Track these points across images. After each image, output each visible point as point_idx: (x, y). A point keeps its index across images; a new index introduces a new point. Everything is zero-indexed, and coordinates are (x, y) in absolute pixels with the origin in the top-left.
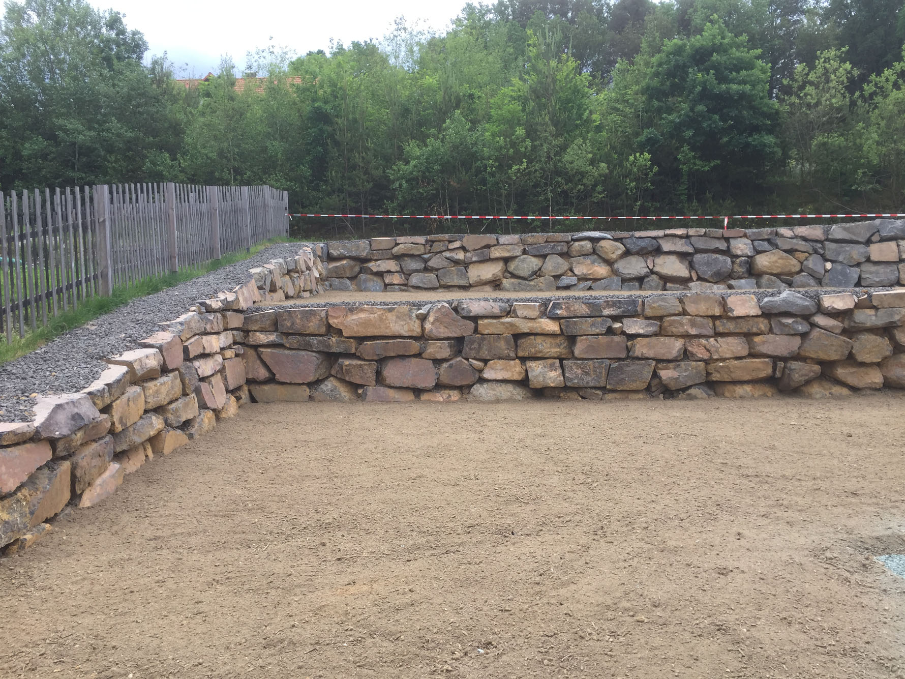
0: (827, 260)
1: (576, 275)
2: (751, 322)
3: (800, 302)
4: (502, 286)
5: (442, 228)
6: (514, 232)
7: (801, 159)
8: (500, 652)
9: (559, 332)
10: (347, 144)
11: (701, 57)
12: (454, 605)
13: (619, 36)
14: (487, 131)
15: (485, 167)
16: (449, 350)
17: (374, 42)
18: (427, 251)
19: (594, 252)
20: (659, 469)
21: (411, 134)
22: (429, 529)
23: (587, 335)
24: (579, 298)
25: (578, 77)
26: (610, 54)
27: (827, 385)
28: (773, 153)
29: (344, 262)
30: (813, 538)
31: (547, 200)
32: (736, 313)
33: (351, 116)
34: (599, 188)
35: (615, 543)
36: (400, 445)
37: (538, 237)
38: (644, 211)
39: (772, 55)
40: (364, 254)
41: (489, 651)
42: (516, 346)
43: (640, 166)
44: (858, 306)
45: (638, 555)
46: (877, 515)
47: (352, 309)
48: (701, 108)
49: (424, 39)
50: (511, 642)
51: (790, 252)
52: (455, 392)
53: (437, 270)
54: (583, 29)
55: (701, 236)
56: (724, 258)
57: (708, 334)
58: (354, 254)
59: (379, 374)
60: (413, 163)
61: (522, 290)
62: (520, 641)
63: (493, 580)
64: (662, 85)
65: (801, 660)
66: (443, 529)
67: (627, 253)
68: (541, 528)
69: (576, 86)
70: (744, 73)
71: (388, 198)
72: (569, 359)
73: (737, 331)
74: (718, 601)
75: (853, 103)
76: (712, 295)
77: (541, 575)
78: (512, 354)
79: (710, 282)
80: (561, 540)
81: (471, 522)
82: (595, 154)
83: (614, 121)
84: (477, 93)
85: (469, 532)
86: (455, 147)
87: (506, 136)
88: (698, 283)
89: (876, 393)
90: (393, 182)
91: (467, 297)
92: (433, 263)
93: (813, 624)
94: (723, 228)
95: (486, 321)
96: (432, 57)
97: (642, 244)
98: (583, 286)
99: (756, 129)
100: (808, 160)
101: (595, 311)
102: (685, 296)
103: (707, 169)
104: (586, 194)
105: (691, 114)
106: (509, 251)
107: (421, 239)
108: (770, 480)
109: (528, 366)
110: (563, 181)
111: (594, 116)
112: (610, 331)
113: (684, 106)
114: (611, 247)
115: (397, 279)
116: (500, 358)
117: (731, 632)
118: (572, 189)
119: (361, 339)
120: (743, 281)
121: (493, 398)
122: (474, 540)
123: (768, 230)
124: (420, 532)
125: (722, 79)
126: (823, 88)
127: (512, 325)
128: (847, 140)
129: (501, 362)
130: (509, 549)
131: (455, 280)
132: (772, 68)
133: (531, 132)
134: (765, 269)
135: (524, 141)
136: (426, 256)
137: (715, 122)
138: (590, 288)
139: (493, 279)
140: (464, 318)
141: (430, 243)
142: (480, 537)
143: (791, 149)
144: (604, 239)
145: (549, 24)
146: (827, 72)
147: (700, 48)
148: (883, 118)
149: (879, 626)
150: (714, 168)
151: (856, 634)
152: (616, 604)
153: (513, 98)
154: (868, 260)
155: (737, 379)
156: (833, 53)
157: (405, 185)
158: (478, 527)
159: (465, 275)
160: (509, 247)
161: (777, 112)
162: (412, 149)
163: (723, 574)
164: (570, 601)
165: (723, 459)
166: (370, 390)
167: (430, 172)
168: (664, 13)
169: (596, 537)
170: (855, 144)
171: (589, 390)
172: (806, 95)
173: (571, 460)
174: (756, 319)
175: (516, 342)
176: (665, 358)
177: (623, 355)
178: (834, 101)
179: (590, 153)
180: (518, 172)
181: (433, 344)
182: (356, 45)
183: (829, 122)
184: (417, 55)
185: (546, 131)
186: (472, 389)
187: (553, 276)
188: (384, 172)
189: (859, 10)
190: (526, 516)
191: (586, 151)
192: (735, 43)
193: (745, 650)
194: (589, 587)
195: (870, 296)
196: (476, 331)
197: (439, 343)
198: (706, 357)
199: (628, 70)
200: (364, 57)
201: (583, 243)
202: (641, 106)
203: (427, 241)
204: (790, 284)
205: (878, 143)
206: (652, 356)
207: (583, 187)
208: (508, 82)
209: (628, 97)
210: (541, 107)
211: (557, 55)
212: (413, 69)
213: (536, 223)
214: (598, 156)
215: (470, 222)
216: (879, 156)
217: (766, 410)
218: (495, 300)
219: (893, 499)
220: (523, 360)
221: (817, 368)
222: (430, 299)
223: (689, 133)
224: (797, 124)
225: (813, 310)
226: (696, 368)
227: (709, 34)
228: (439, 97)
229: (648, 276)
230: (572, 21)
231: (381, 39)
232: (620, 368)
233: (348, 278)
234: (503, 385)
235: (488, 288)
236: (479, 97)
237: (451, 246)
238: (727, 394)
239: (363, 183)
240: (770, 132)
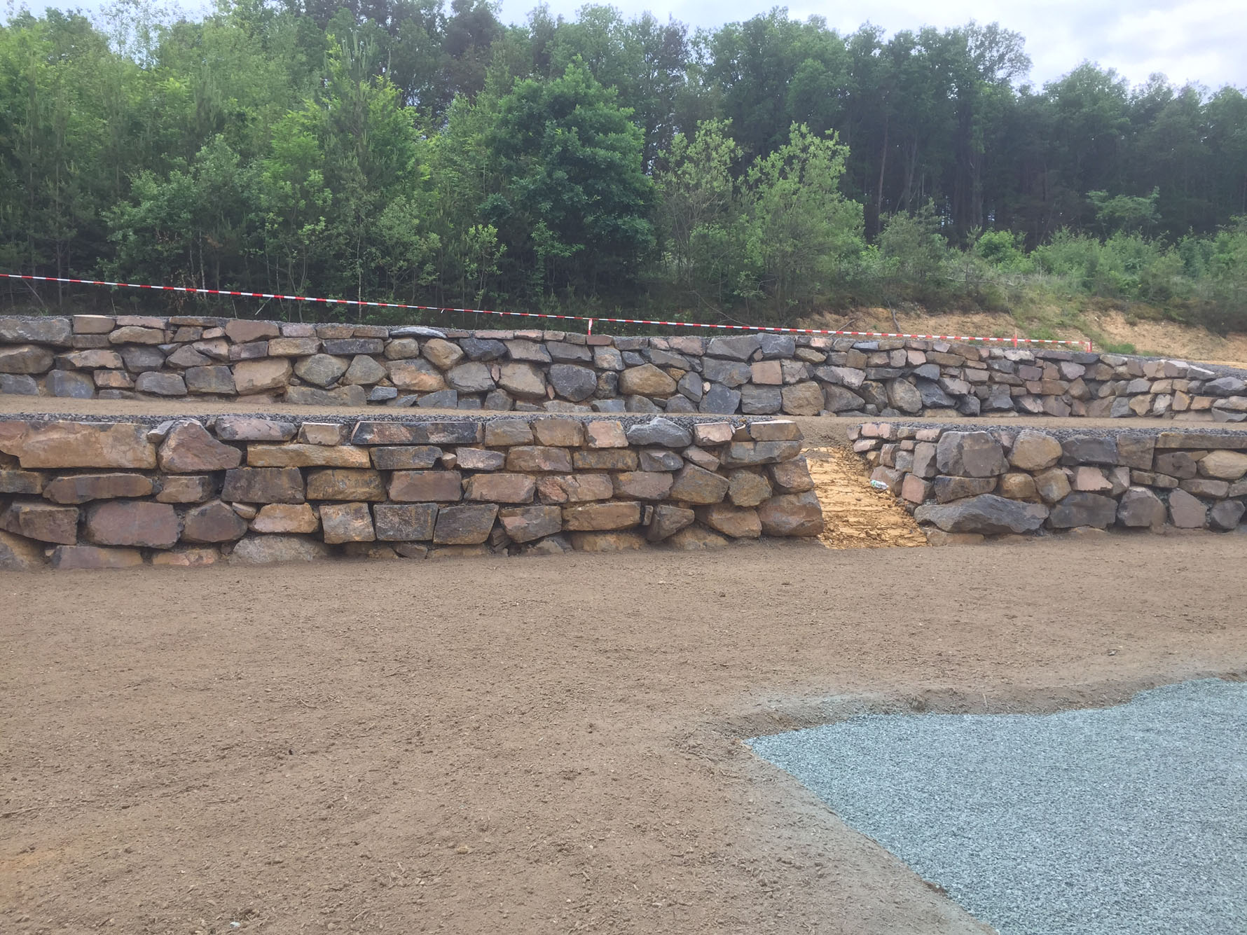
0: (705, 380)
1: (395, 386)
2: (616, 456)
3: (672, 431)
4: (287, 397)
5: (192, 306)
6: (307, 319)
7: (678, 252)
8: (264, 922)
9: (368, 465)
10: (34, 165)
11: (561, 107)
12: (196, 865)
13: (457, 62)
14: (266, 171)
15: (263, 222)
16: (200, 489)
17: (84, 14)
18: (168, 340)
19: (421, 354)
20: (498, 649)
21: (144, 161)
22: (159, 757)
23: (408, 470)
24: (397, 418)
25: (399, 111)
26: (446, 84)
27: (701, 534)
28: (647, 242)
29: (26, 350)
30: (675, 723)
31: (355, 277)
32: (599, 444)
33: (41, 124)
34: (429, 267)
35: (435, 752)
36: (115, 634)
37: (342, 329)
38: (488, 303)
39: (648, 116)
40: (60, 339)
41: (247, 923)
42: (306, 484)
43: (483, 243)
44: (736, 438)
45: (465, 765)
46: (747, 689)
47: (37, 425)
48: (560, 174)
49: (169, 22)
50: (281, 906)
51: (664, 367)
52: (210, 551)
53: (185, 368)
54: (408, 44)
55: (560, 341)
56: (588, 371)
57: (564, 470)
58: (43, 338)
59: (82, 526)
60: (146, 205)
61: (317, 403)
62: (294, 903)
63: (258, 822)
64: (512, 137)
65: (654, 875)
66: (182, 756)
67: (465, 358)
68: (332, 741)
69: (396, 123)
70: (612, 135)
71: (104, 255)
72: (382, 503)
73: (600, 466)
74: (561, 815)
75: (736, 190)
76: (570, 420)
77: (329, 807)
78: (299, 496)
79: (570, 402)
80: (361, 755)
81: (227, 741)
82: (423, 220)
83: (450, 178)
84: (250, 112)
85: (224, 757)
86: (216, 189)
87: (294, 181)
88: (555, 402)
89: (755, 543)
90: (113, 230)
91: (231, 412)
92: (178, 358)
93: (671, 829)
94: (587, 333)
95: (260, 447)
96: (180, 49)
97: (486, 347)
98: (404, 400)
99: (627, 209)
100: (685, 254)
101: (419, 436)
102: (537, 419)
103: (567, 254)
104: (408, 275)
105: (548, 181)
106: (297, 346)
107: (158, 322)
108: (631, 654)
109: (322, 512)
110: (378, 253)
111: (422, 168)
112: (439, 465)
113: (540, 169)
114: (443, 348)
115: (116, 380)
116: (280, 501)
117: (575, 851)
118: (391, 265)
119: (52, 473)
120: (609, 401)
121: (269, 560)
122: (231, 767)
123: (640, 338)
124: (145, 764)
125: (586, 140)
126: (704, 167)
127: (299, 454)
128: (729, 234)
129: (281, 506)
130: (284, 776)
131: (213, 385)
132: (647, 134)
133: (332, 180)
134: (635, 388)
135: (321, 190)
136: (165, 347)
137: (577, 195)
138: (414, 404)
139: (273, 385)
140: (225, 442)
141: (172, 328)
142: (240, 763)
143: (666, 239)
144: (434, 337)
145: (359, 29)
146: (708, 147)
147: (560, 96)
148: (768, 212)
149: (742, 823)
150: (577, 254)
151: (717, 836)
152: (431, 834)
153: (306, 128)
154: (750, 382)
155: (598, 528)
156: (714, 125)
157: (132, 237)
158: (238, 749)
159: (228, 378)
160: (299, 341)
161: (651, 191)
162: (144, 184)
163: (569, 779)
164: (369, 838)
165: (578, 631)
166: (67, 552)
167: (174, 221)
168: (517, 41)
169: (409, 747)
170: (738, 240)
171: (409, 545)
172: (684, 173)
173: (380, 643)
174: (622, 452)
175: (305, 479)
176: (511, 501)
177: (456, 498)
178: (715, 184)
179: (415, 217)
180: (312, 234)
181: (175, 480)
182: (54, 14)
183: (711, 209)
184: (155, 45)
185: (353, 180)
186: (237, 547)
187: (362, 385)
188: (97, 214)
189: (746, 75)
190: (312, 725)
191: (411, 215)
192: (602, 95)
193: (590, 871)
194: (398, 815)
195: (749, 426)
196: (244, 461)
197: (184, 479)
198: (562, 500)
199: (469, 111)
200: (66, 35)
201: (405, 341)
202: (485, 162)
203: (168, 325)
204: (664, 408)
205: (763, 242)
206: (494, 498)
207: (406, 264)
208: (297, 103)
209: (468, 148)
210: (348, 145)
211: (370, 75)
212: (149, 65)
213: (339, 309)
214: (428, 223)
215: (239, 301)
216: (764, 257)
217: (631, 567)
218: (273, 418)
219: (764, 669)
220: (316, 504)
221: (690, 513)
222: (171, 414)
223: (546, 206)
224: (673, 209)
225: (687, 441)
226: (549, 514)
227: (571, 79)
228: (191, 111)
229: (492, 391)
230: (392, 30)
231: (97, 12)
232: (451, 515)
233: (32, 375)
234: (285, 540)
235: (264, 399)
236: (254, 119)
237: (207, 335)
238: (587, 547)
239: (61, 227)
240: (643, 215)
